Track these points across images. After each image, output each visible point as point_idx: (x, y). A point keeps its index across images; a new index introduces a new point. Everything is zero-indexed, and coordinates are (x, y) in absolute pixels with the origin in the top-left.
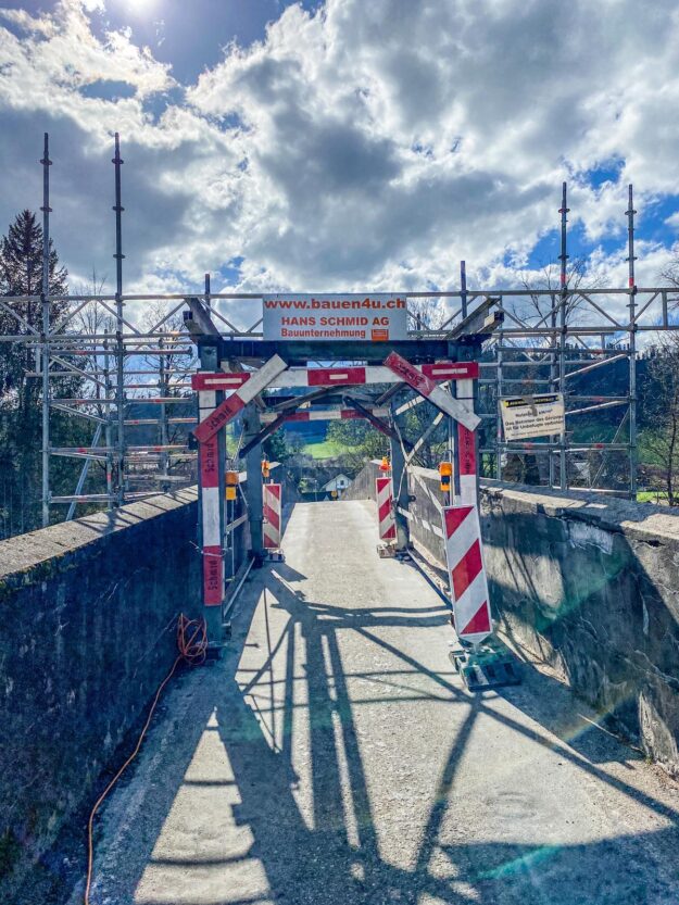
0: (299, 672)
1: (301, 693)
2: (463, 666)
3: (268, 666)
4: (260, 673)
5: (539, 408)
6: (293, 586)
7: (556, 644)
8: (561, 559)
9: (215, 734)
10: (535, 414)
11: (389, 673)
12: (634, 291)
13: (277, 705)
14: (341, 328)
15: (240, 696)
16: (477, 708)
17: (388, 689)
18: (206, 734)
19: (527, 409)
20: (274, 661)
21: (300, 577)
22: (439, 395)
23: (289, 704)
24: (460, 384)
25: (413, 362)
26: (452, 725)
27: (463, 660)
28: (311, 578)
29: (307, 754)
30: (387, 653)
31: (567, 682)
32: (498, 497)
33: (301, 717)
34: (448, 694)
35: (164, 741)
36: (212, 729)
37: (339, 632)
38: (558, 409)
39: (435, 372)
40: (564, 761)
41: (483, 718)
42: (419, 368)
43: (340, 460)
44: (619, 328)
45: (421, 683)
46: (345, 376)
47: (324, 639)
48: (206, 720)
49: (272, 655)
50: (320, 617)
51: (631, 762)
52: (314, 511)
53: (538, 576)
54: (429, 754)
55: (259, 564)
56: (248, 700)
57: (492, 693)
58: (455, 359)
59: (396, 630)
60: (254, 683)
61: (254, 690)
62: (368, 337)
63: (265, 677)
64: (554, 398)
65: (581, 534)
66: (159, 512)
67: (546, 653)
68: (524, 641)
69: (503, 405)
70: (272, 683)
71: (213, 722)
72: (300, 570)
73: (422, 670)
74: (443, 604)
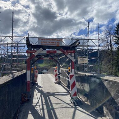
0: (44, 103)
1: (45, 107)
2: (73, 102)
3: (38, 102)
4: (37, 104)
5: (84, 58)
6: (40, 89)
7: (88, 98)
8: (89, 84)
9: (31, 114)
10: (83, 59)
11: (60, 103)
12: (99, 40)
13: (41, 109)
14: (51, 44)
15: (34, 107)
16: (76, 109)
17: (60, 106)
18: (29, 114)
19: (82, 59)
20: (39, 102)
21: (41, 87)
22: (69, 56)
23: (43, 109)
24: (72, 54)
25: (64, 50)
26: (72, 112)
27: (72, 101)
28: (43, 87)
29: (48, 117)
30: (59, 100)
31: (90, 104)
32: (77, 73)
33: (46, 111)
34: (70, 107)
35: (22, 115)
36: (30, 113)
37: (50, 97)
38: (87, 59)
39: (68, 52)
40: (92, 117)
41: (77, 111)
42: (65, 51)
43: (45, 67)
44: (97, 46)
45: (65, 105)
46: (53, 52)
47: (47, 98)
48: (29, 112)
49: (38, 101)
50: (46, 94)
51: (102, 117)
52: (42, 76)
53: (85, 87)
54: (69, 117)
55: (33, 85)
56: (36, 108)
57: (78, 106)
58: (71, 50)
59: (60, 96)
60: (36, 105)
61: (36, 107)
62: (56, 45)
63: (38, 104)
64: (86, 57)
65: (93, 79)
66: (20, 75)
67: (86, 100)
68: (82, 98)
69: (78, 58)
70: (39, 105)
71: (30, 112)
72: (41, 86)
73: (65, 103)
74: (67, 92)
